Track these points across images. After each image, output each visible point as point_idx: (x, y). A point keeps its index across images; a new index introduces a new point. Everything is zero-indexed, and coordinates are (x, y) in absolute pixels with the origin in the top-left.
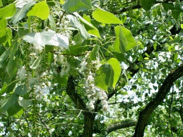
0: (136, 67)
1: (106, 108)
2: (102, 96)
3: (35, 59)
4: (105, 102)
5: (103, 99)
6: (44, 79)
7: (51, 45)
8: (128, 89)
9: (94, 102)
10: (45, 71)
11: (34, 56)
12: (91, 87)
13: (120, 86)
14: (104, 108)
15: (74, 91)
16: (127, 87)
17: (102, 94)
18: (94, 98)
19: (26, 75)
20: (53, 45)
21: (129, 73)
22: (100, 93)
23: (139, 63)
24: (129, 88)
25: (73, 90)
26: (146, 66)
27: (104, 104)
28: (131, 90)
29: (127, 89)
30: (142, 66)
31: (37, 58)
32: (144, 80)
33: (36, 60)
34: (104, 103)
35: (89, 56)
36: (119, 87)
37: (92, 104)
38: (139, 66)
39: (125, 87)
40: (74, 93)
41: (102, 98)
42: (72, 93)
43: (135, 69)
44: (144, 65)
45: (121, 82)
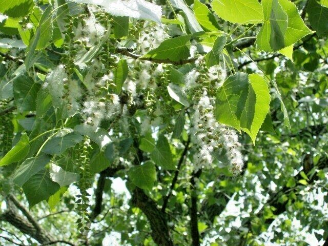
0: (284, 198)
1: (237, 166)
2: (230, 141)
3: (88, 49)
4: (235, 154)
5: (230, 148)
6: (105, 87)
7: (122, 16)
8: (267, 240)
9: (211, 148)
10: (108, 73)
11: (85, 43)
12: (206, 121)
13: (252, 232)
14: (233, 164)
15: (166, 237)
16: (265, 236)
17: (229, 137)
18: (212, 141)
19: (64, 80)
20: (126, 16)
21: (270, 209)
22: (225, 136)
23: (289, 190)
24: (269, 238)
25: (165, 234)
26: (301, 196)
27: (232, 158)
28: (272, 241)
29: (265, 239)
30: (294, 196)
31: (92, 48)
32: (295, 233)
33: (89, 52)
34: (232, 156)
35: (203, 61)
36: (250, 235)
37: (207, 152)
38: (288, 196)
39: (262, 235)
40: (167, 240)
41: (229, 145)
42: (163, 239)
43: (281, 202)
44: (297, 195)
45: (254, 224)
